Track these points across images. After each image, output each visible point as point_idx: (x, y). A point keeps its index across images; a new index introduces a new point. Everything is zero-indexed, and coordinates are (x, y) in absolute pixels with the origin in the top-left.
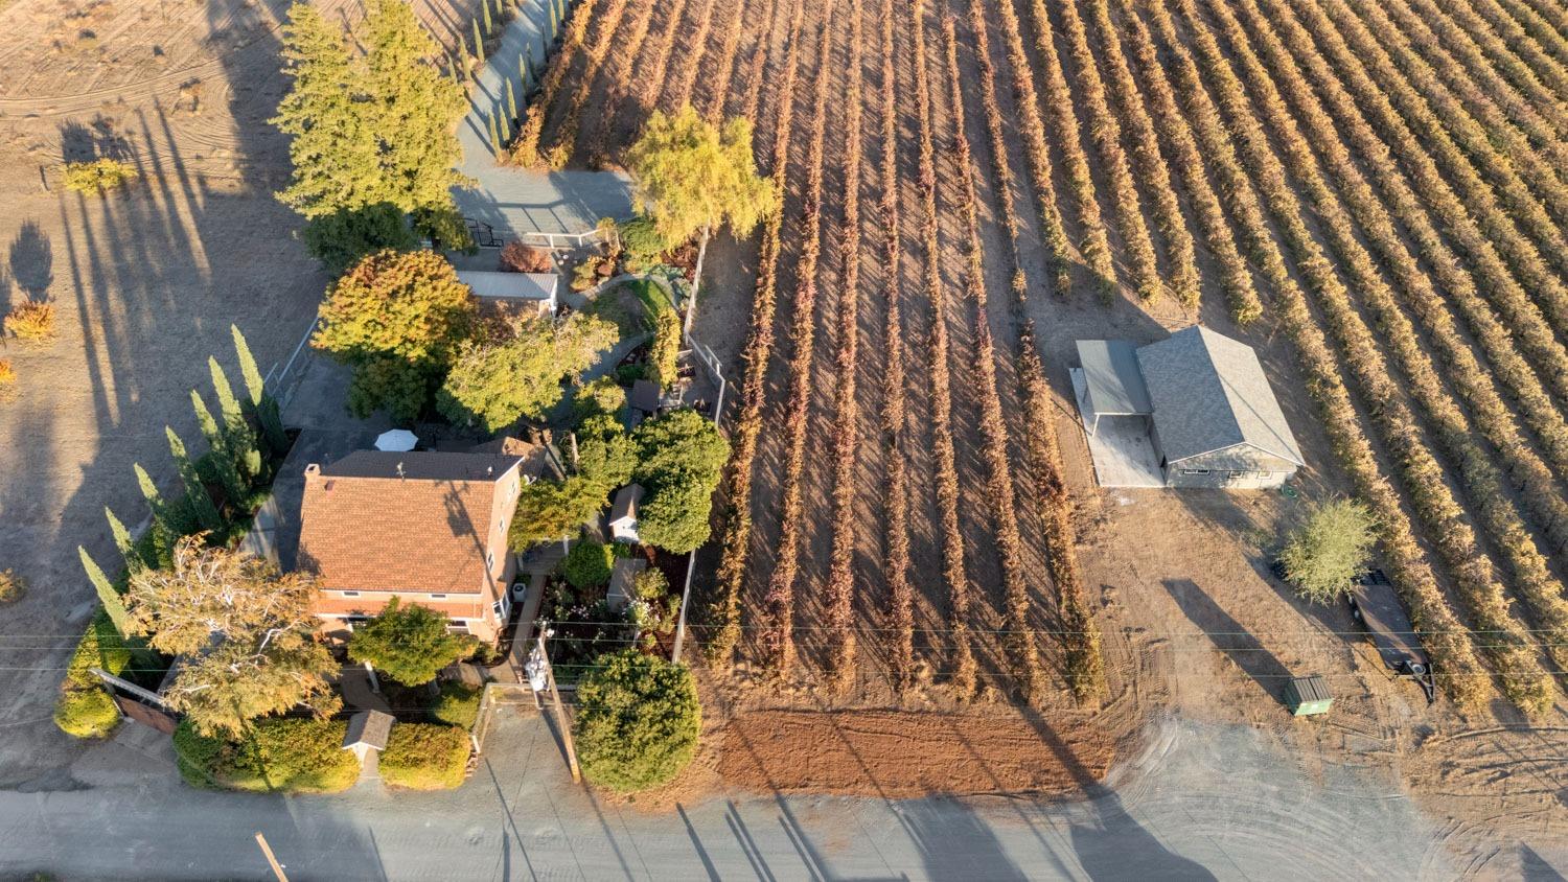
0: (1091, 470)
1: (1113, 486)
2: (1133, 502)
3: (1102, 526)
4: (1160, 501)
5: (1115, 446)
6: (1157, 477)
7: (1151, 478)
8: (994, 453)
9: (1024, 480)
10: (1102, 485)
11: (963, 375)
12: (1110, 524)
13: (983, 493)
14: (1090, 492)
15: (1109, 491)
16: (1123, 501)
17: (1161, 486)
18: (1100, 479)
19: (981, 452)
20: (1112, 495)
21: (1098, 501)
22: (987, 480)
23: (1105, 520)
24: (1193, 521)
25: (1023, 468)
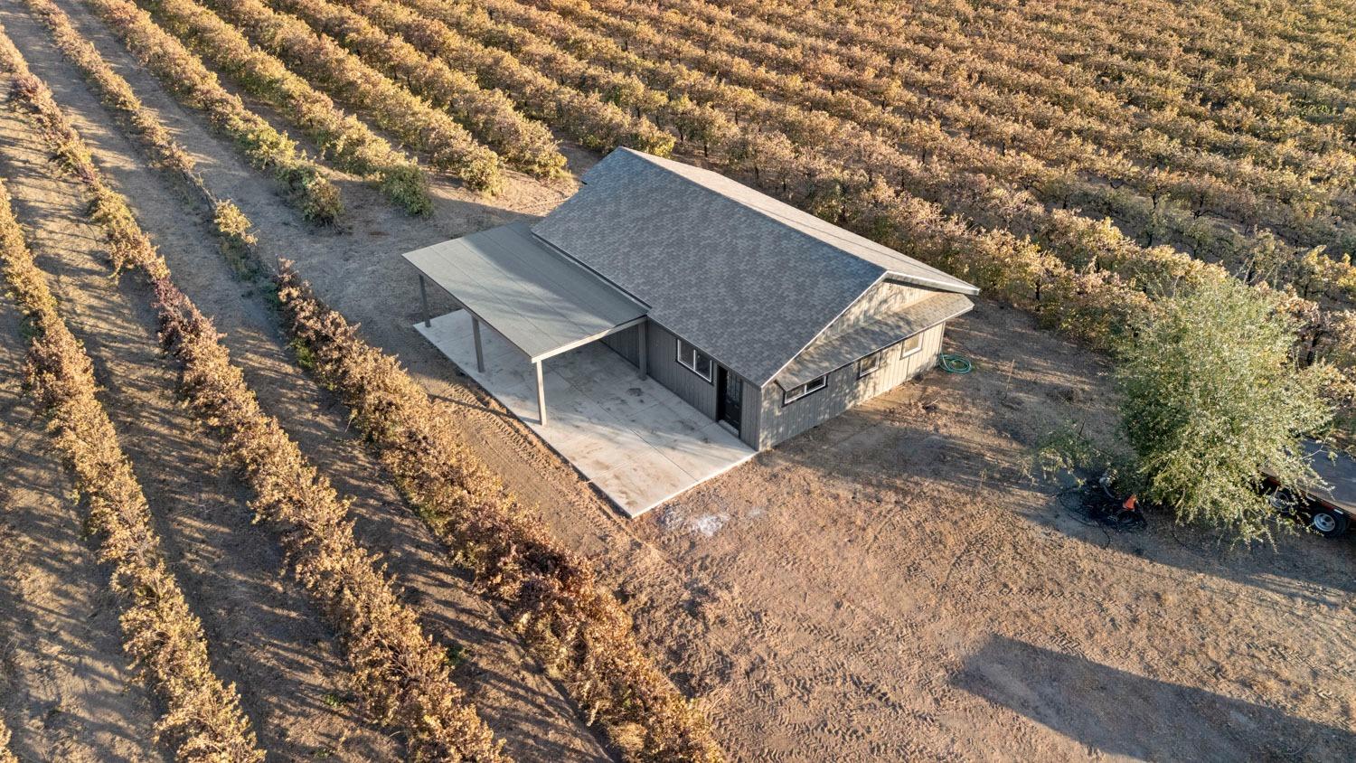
0: (588, 493)
1: (658, 504)
2: (725, 517)
3: (710, 610)
4: (772, 488)
5: (601, 420)
6: (729, 444)
7: (715, 451)
8: (326, 563)
9: (445, 594)
10: (635, 515)
11: (164, 422)
12: (723, 595)
13: (347, 699)
14: (622, 541)
15: (659, 517)
16: (705, 525)
17: (748, 456)
18: (621, 502)
19: (289, 577)
20: (672, 525)
21: (652, 557)
22: (342, 652)
23: (704, 592)
24: (868, 497)
25: (424, 566)
